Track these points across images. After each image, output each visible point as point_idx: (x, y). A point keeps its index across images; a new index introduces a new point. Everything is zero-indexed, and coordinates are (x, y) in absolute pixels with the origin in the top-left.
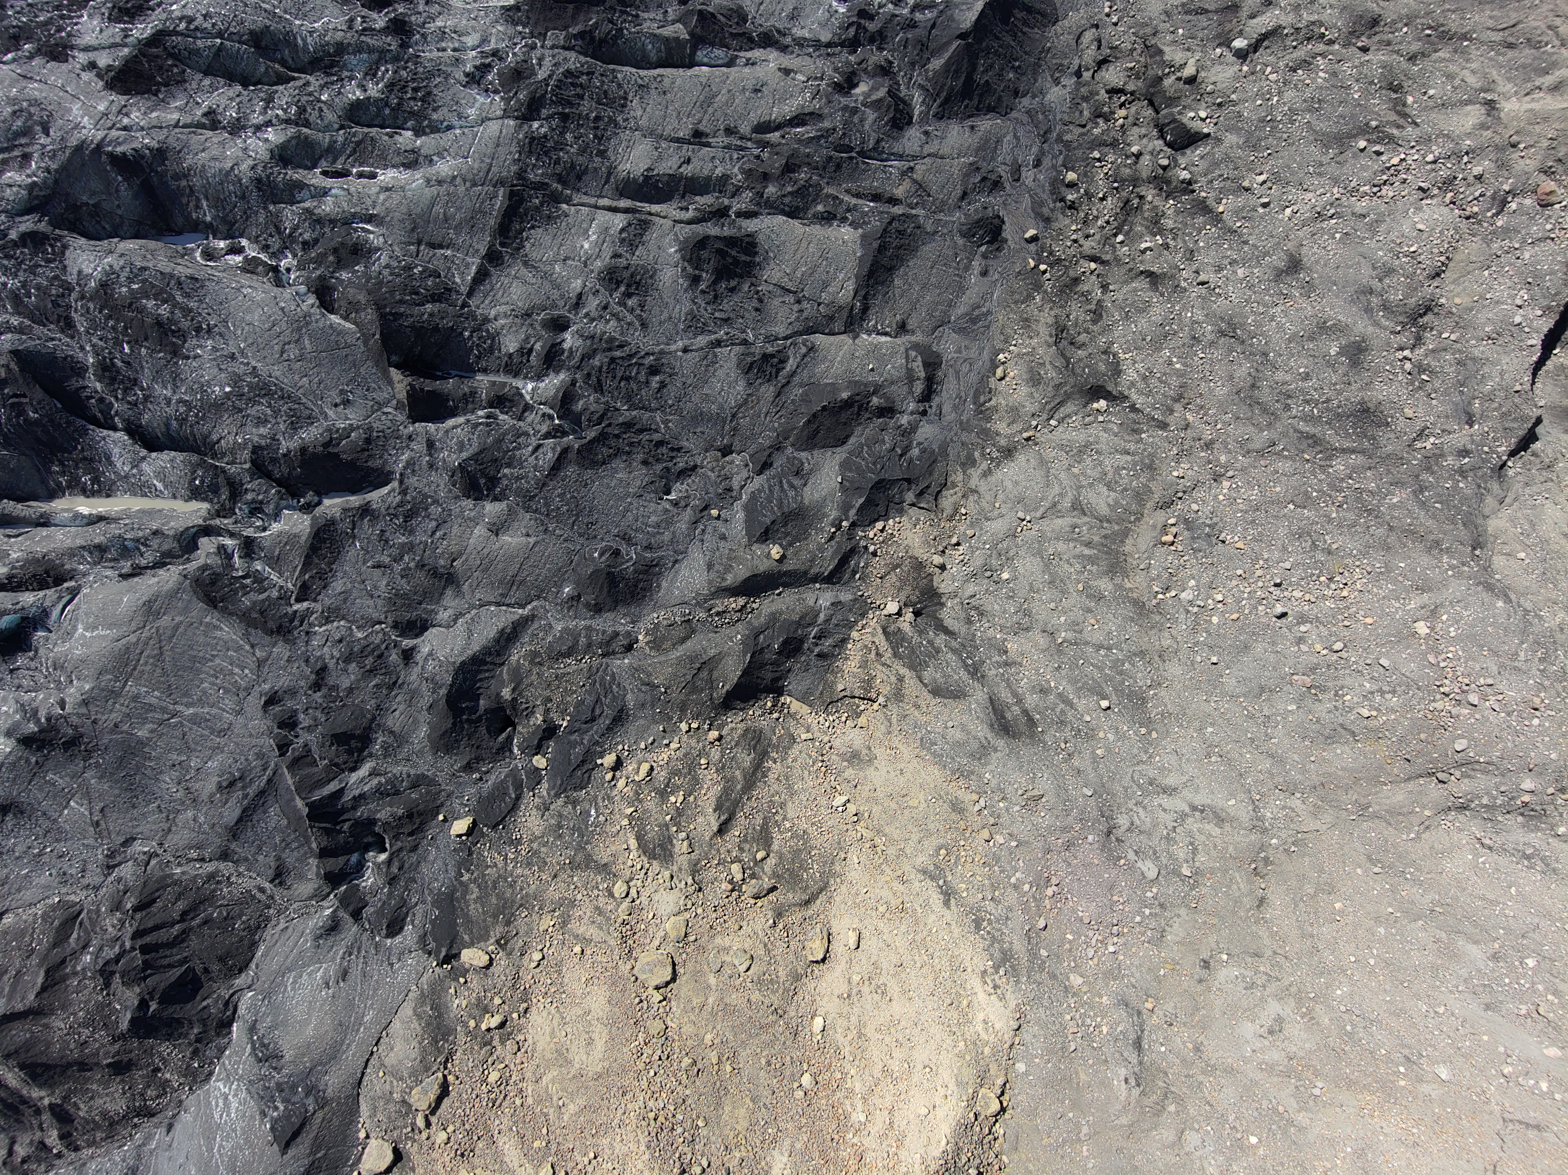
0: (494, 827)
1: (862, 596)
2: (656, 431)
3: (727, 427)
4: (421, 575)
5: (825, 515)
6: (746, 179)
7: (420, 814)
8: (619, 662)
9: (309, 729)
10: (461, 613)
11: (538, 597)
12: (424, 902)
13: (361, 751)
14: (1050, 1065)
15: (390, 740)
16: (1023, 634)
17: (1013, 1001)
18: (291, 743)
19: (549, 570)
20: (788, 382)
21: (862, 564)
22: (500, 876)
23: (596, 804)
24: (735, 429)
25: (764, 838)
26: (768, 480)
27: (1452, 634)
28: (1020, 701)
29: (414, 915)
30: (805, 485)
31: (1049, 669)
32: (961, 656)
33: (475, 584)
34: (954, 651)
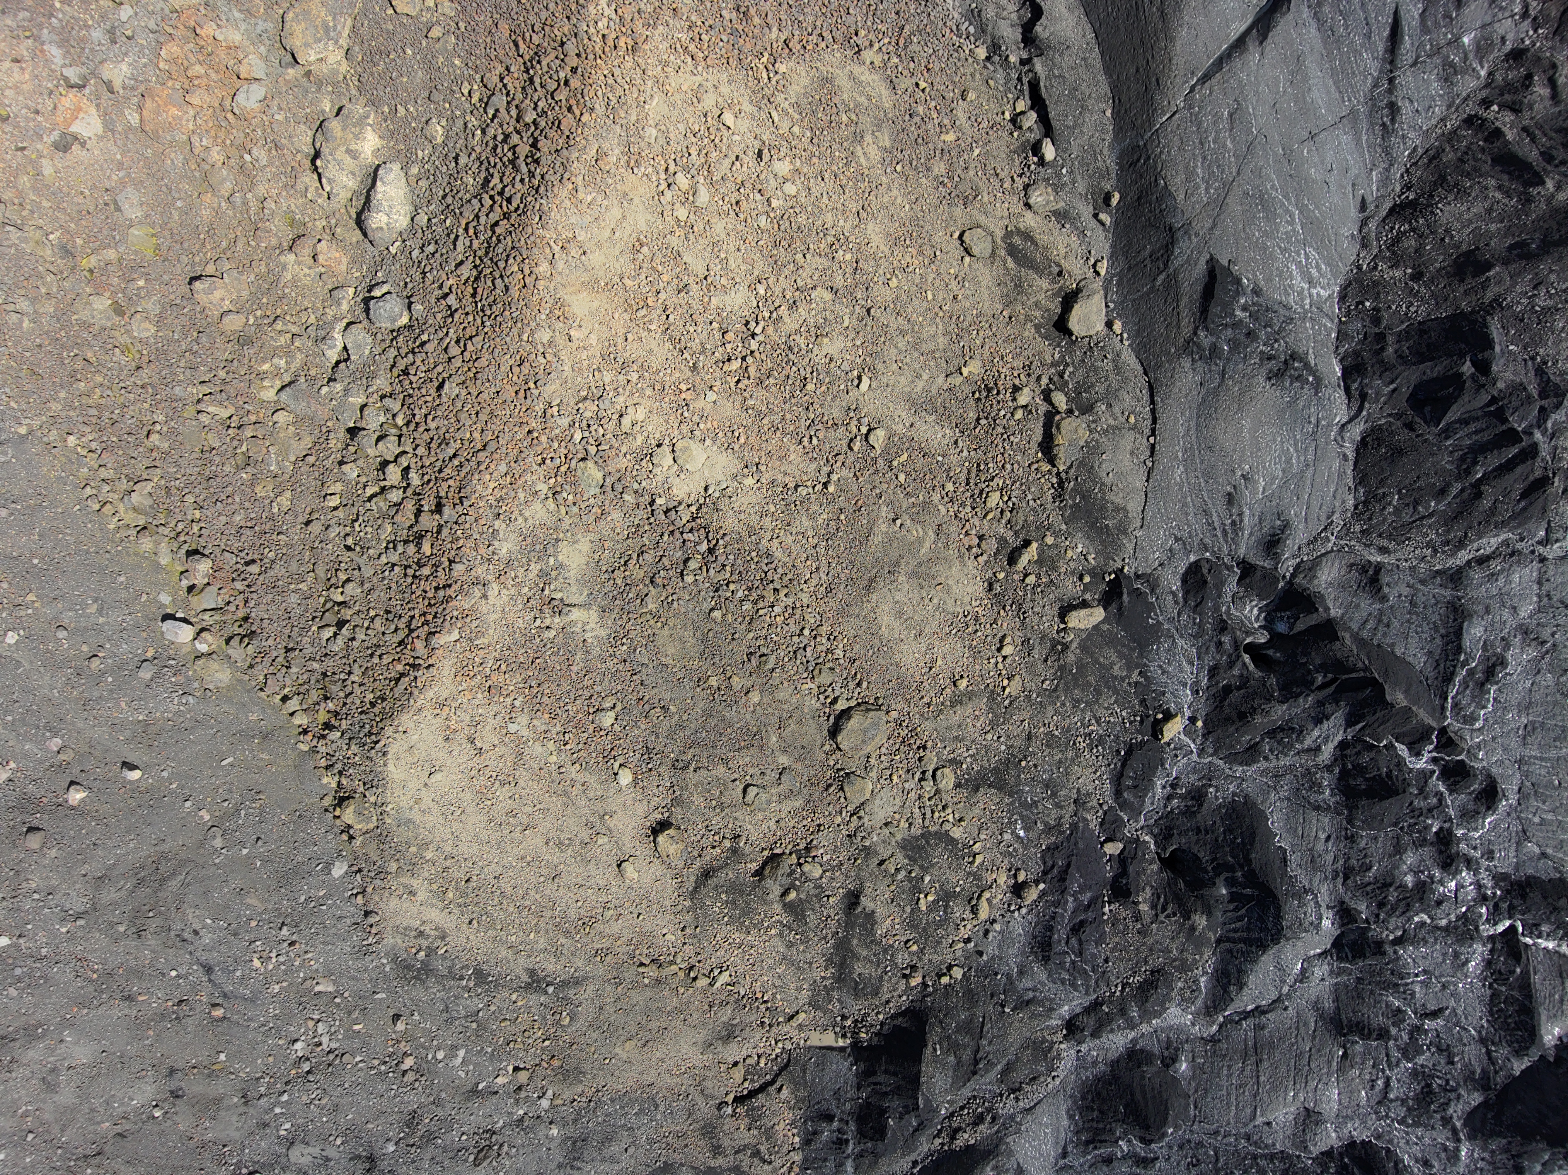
0: (1131, 749)
4: (1379, 1020)
7: (1228, 720)
8: (1075, 1003)
9: (1425, 775)
10: (1301, 982)
11: (1213, 1040)
12: (1171, 620)
13: (1344, 774)
14: (303, 898)
15: (1313, 797)
17: (389, 940)
18: (1436, 749)
19: (1220, 1087)
22: (1097, 701)
23: (1022, 842)
25: (795, 910)
29: (1176, 602)
33: (1302, 1030)
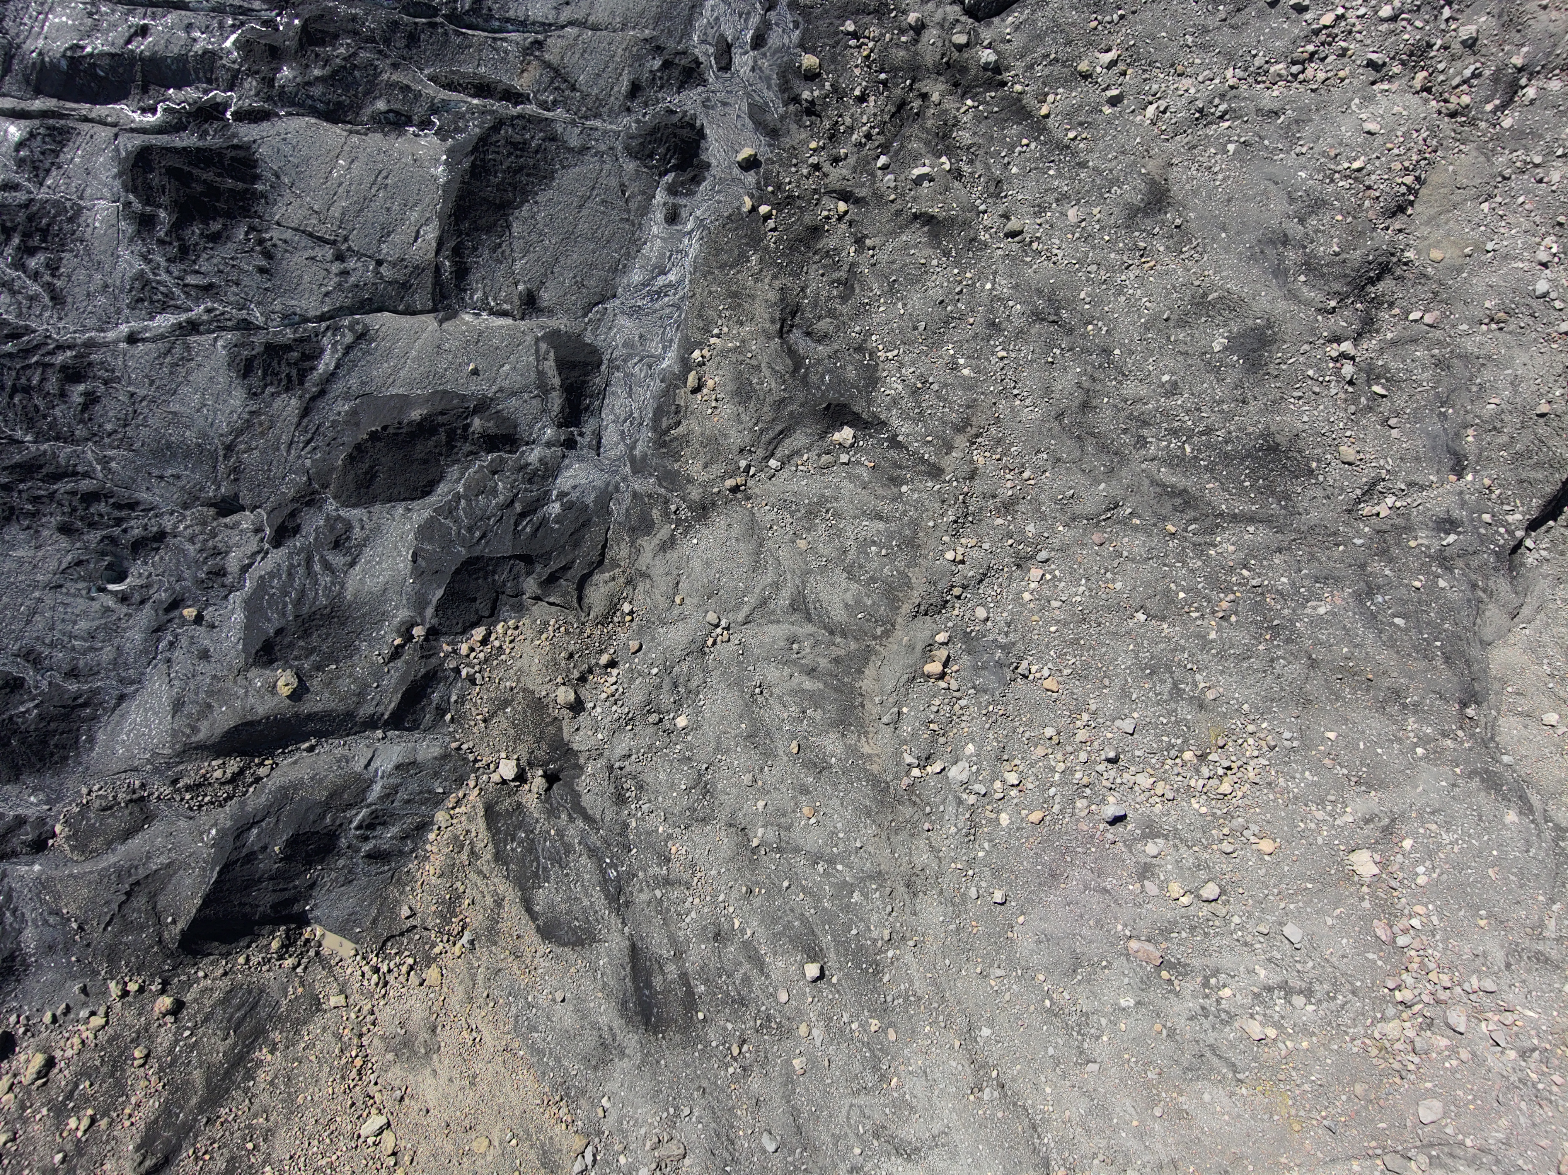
1: (459, 749)
2: (86, 475)
3: (221, 468)
5: (384, 616)
6: (245, 59)
8: (21, 869)
16: (696, 828)
20: (322, 393)
21: (454, 698)
24: (235, 470)
26: (291, 555)
27: (1421, 880)
28: (678, 955)
30: (352, 564)
31: (734, 894)
32: (600, 860)
34: (592, 852)
